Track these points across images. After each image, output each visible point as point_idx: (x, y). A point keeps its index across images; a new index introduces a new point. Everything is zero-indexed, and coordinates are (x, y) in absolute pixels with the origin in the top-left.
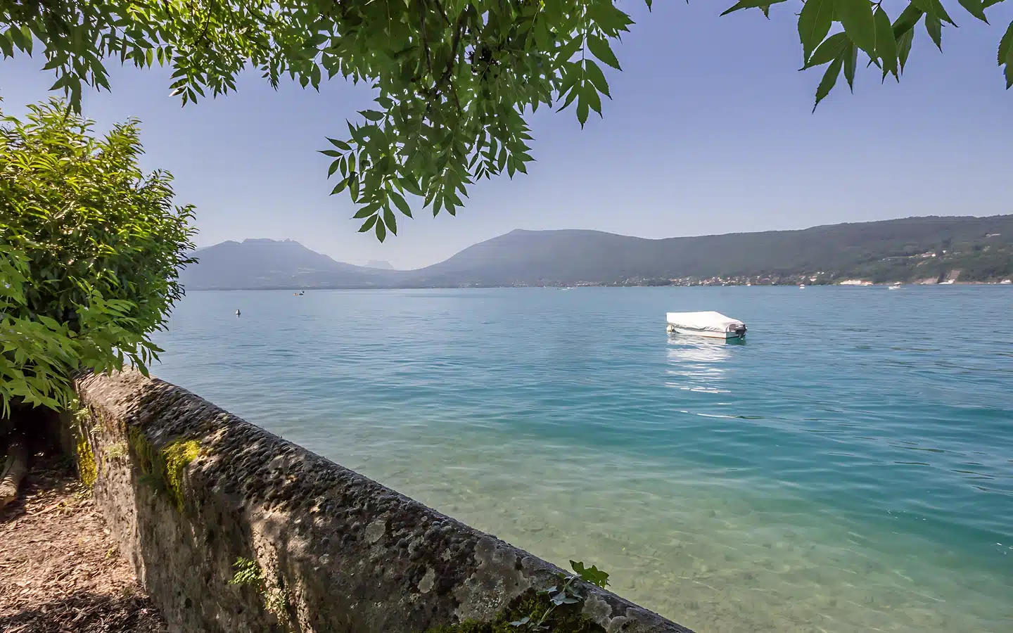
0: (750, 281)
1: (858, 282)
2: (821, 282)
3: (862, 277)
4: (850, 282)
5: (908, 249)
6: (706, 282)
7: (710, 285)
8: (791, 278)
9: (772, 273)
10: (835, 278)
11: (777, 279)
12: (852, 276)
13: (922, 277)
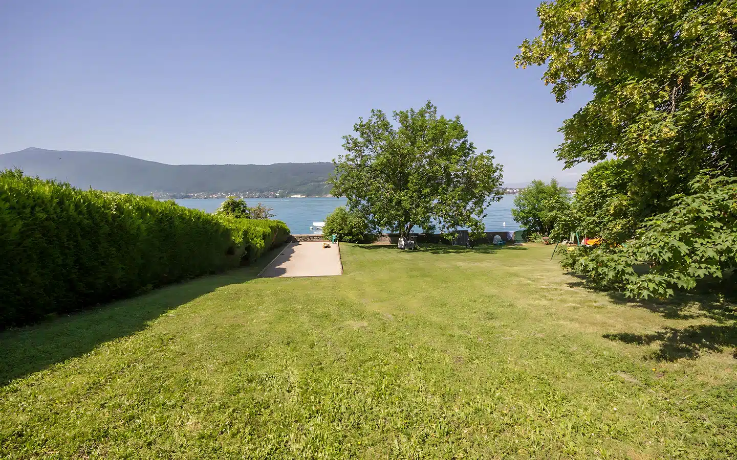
0: (243, 195)
1: (299, 196)
2: (282, 196)
3: (301, 193)
4: (295, 196)
5: (320, 179)
6: (214, 196)
7: (218, 198)
8: (266, 193)
9: (255, 190)
10: (289, 193)
11: (258, 194)
12: (296, 193)
13: (326, 194)
